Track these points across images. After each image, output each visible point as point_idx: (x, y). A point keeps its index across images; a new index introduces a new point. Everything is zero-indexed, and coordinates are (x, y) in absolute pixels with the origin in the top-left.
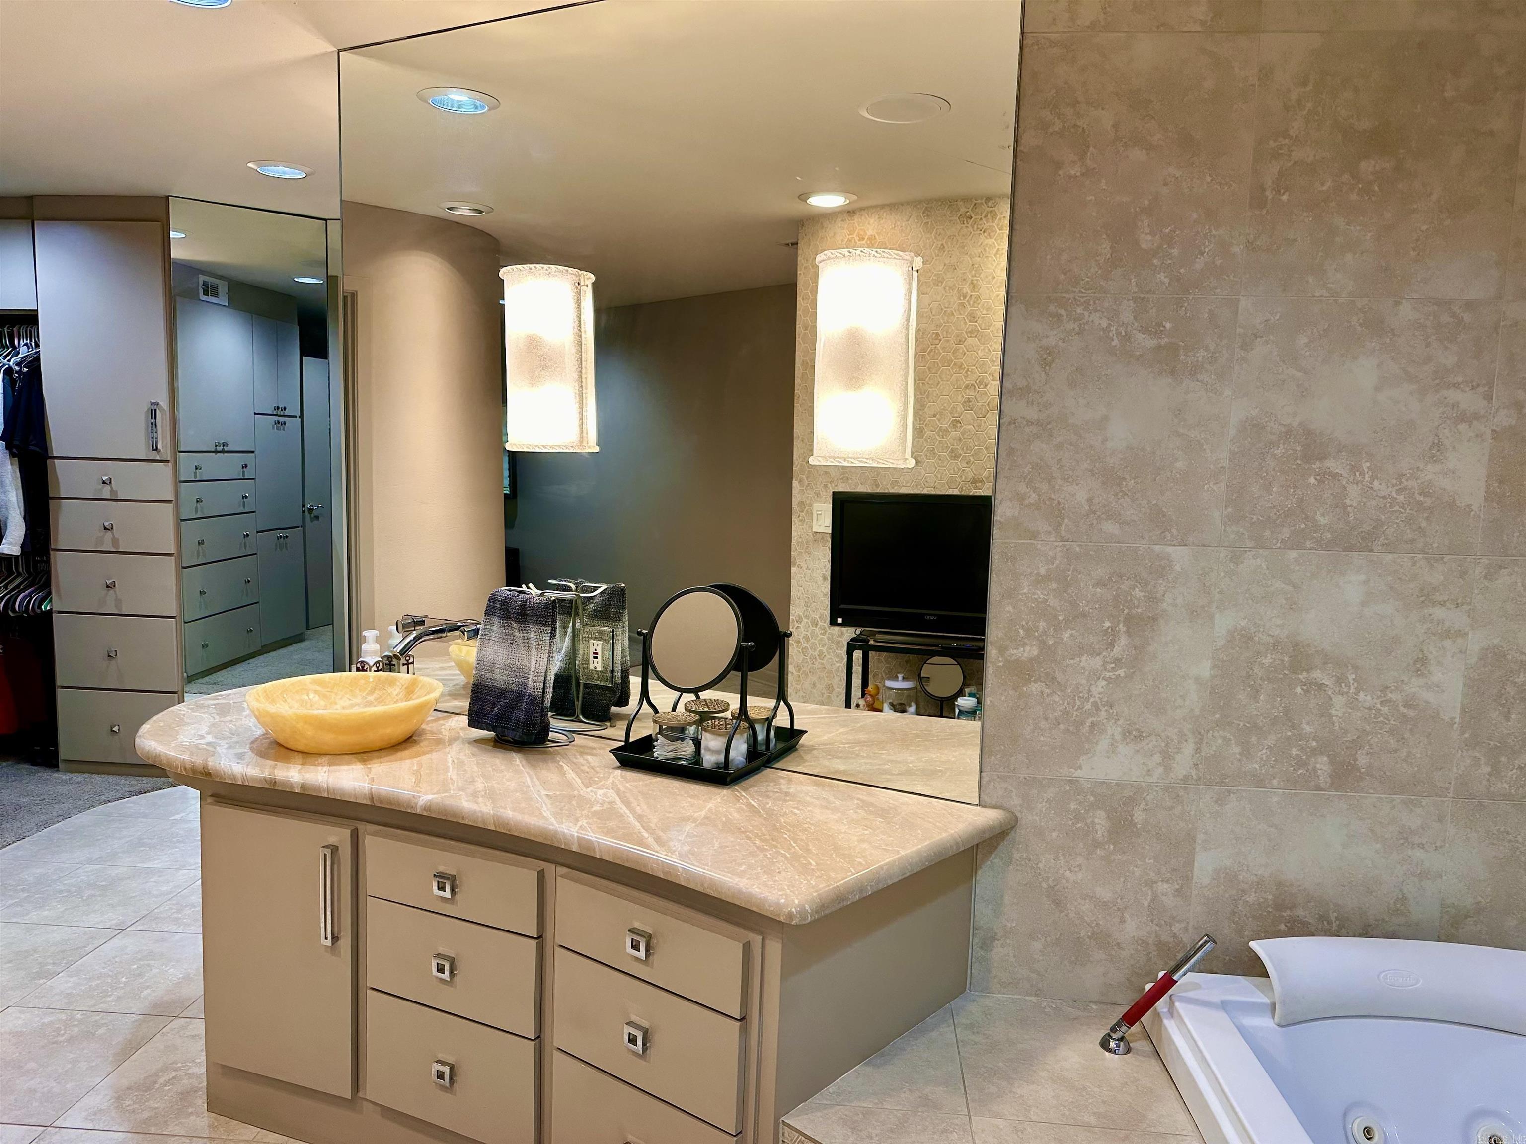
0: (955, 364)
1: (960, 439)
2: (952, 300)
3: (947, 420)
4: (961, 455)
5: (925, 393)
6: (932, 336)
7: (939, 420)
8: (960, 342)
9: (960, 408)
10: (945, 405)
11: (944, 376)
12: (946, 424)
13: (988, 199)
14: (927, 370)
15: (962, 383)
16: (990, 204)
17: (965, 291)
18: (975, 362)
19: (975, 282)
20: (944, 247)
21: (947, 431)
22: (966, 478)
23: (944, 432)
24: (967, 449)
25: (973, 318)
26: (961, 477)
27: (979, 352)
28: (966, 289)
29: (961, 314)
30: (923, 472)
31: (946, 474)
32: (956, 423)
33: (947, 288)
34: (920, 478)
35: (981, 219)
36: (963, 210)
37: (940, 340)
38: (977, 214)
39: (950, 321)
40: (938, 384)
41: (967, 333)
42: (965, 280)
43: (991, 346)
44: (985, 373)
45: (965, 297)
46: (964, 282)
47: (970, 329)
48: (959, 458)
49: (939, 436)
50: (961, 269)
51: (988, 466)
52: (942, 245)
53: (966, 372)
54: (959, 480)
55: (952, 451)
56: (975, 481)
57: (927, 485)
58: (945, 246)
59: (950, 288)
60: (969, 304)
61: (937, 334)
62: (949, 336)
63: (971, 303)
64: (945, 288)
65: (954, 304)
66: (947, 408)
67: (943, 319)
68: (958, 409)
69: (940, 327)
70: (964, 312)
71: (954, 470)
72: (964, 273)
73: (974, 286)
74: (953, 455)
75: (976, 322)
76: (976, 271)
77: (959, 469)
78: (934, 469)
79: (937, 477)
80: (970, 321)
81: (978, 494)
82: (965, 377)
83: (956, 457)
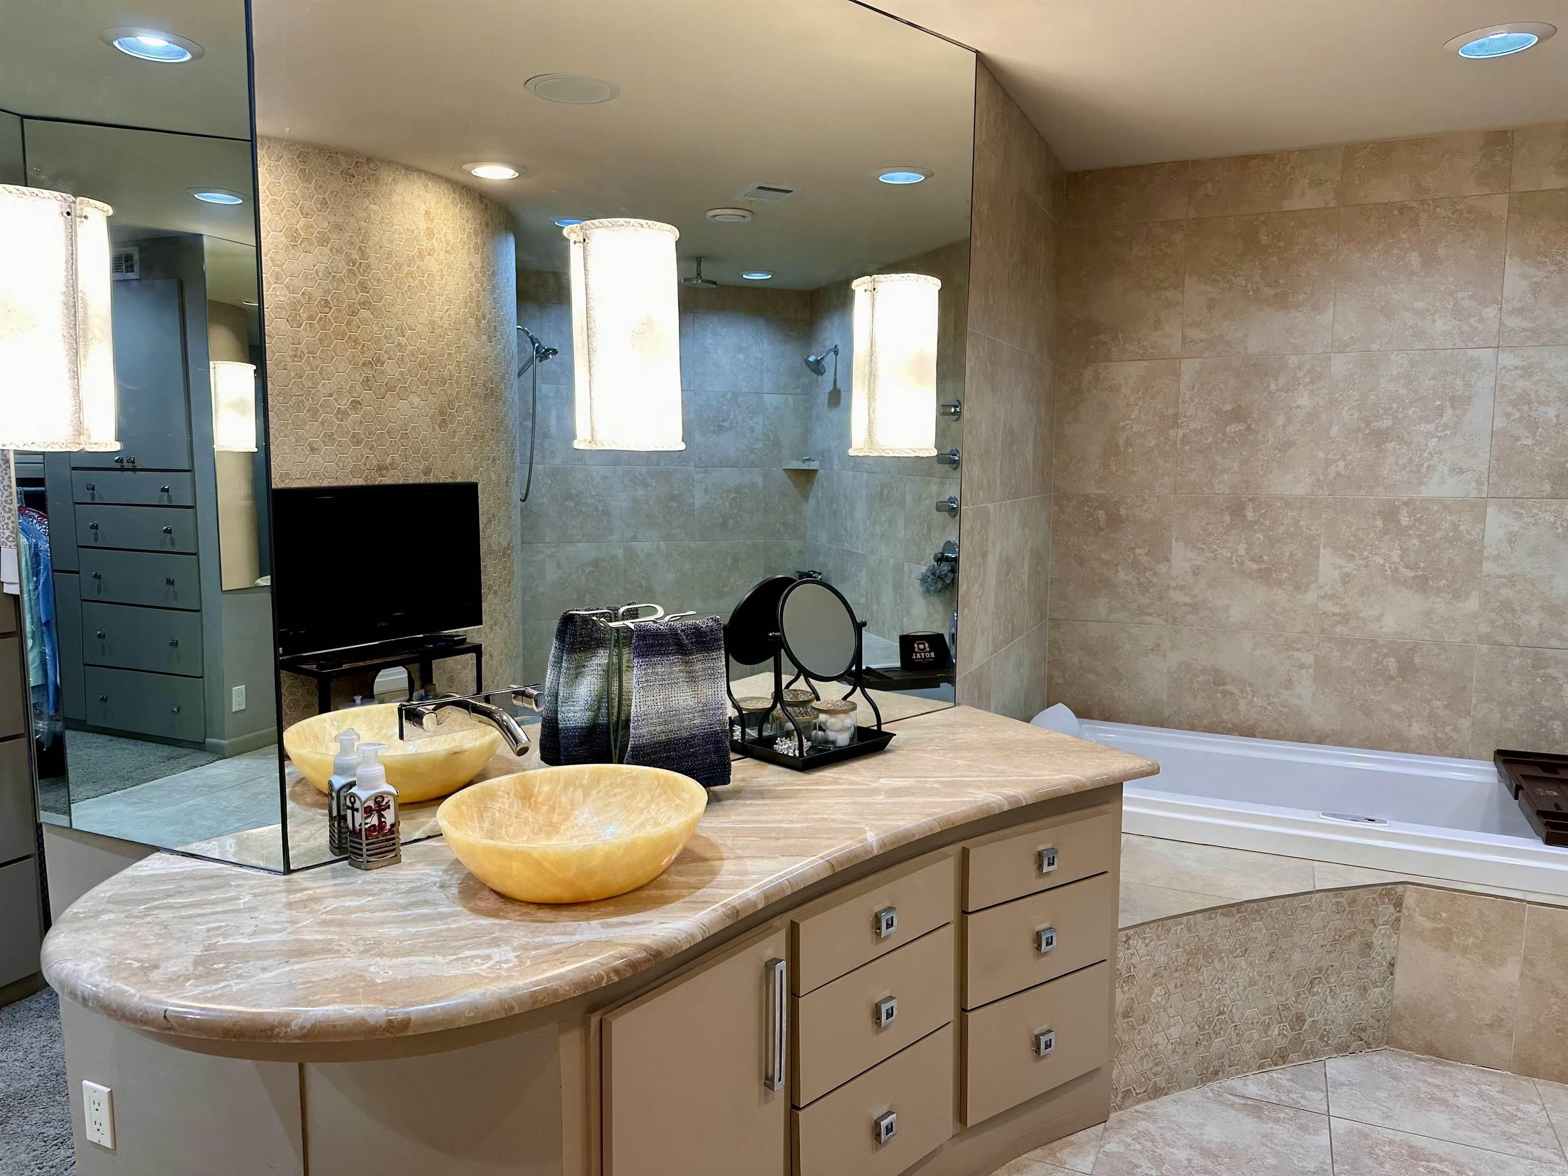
0: (349, 338)
1: (361, 422)
2: (341, 265)
3: (345, 401)
4: (363, 440)
5: (317, 368)
6: (319, 302)
7: (336, 400)
8: (354, 313)
9: (358, 387)
10: (342, 383)
11: (338, 351)
12: (345, 404)
13: (369, 160)
14: (317, 342)
15: (359, 360)
16: (372, 165)
17: (353, 256)
18: (370, 338)
19: (364, 248)
20: (327, 203)
21: (345, 413)
22: (370, 466)
23: (342, 414)
24: (369, 434)
25: (364, 288)
26: (365, 464)
27: (373, 326)
28: (355, 256)
29: (351, 282)
30: (321, 461)
31: (349, 462)
32: (356, 404)
33: (334, 250)
34: (318, 468)
35: (364, 181)
36: (345, 165)
37: (331, 308)
38: (359, 174)
39: (340, 288)
40: (332, 359)
41: (360, 305)
42: (352, 244)
43: (384, 321)
44: (381, 350)
45: (354, 264)
46: (353, 246)
47: (362, 300)
48: (361, 443)
49: (337, 418)
50: (347, 232)
51: (391, 452)
52: (324, 199)
53: (362, 348)
54: (362, 467)
55: (354, 436)
56: (380, 469)
57: (327, 476)
58: (328, 200)
59: (337, 250)
60: (360, 272)
61: (326, 301)
62: (340, 305)
63: (361, 270)
64: (331, 250)
65: (343, 270)
66: (344, 387)
67: (332, 285)
68: (358, 389)
69: (329, 293)
70: (355, 281)
71: (357, 458)
72: (351, 236)
73: (363, 254)
74: (355, 440)
75: (368, 292)
76: (363, 236)
77: (363, 456)
78: (334, 457)
79: (339, 466)
80: (362, 291)
81: (383, 483)
82: (361, 353)
83: (358, 443)
